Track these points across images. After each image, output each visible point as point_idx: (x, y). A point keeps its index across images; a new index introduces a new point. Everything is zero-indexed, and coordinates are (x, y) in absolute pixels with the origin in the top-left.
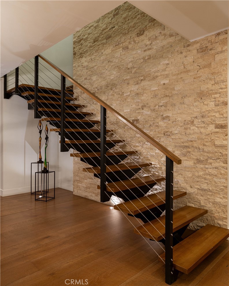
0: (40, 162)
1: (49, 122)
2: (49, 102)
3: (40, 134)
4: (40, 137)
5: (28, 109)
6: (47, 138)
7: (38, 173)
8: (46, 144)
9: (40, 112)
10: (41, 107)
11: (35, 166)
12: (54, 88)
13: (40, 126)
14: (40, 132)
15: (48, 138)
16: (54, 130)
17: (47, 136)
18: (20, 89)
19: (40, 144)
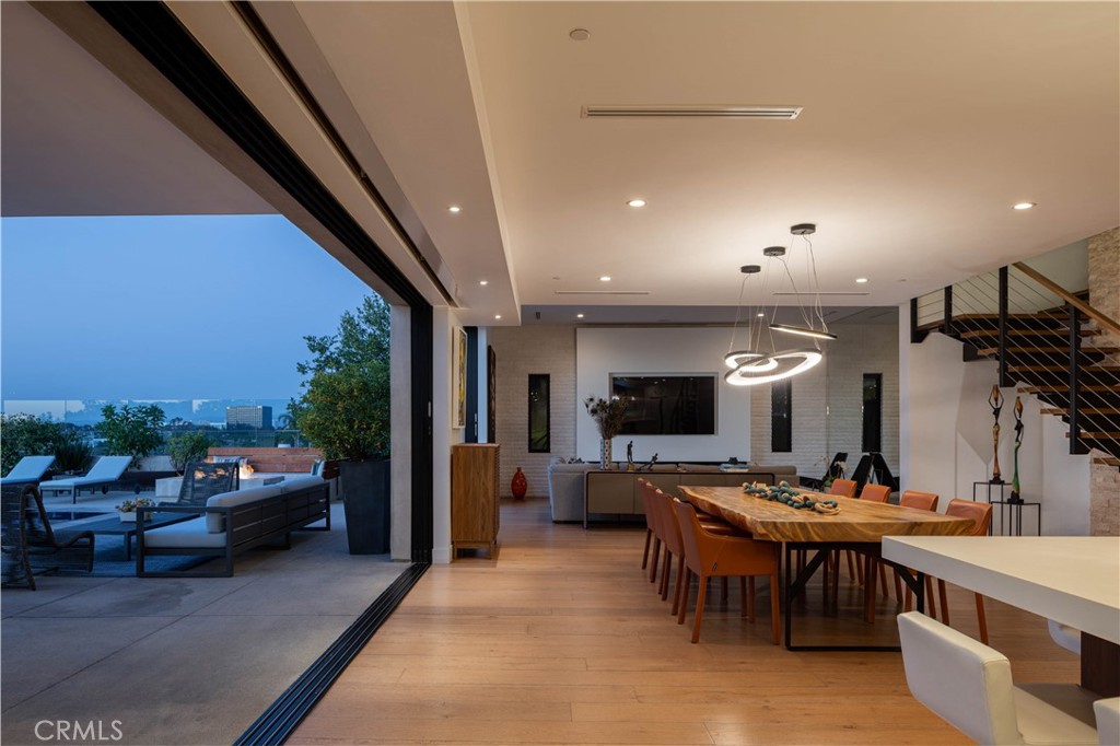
0: (997, 480)
1: (1036, 396)
2: (1031, 349)
3: (997, 418)
4: (997, 424)
5: (965, 360)
6: (1019, 427)
7: (1002, 503)
8: (1017, 440)
9: (1013, 374)
10: (1015, 363)
11: (982, 490)
12: (1029, 313)
13: (996, 399)
14: (997, 412)
15: (1022, 426)
16: (1051, 411)
17: (1019, 421)
18: (956, 323)
19: (997, 440)
